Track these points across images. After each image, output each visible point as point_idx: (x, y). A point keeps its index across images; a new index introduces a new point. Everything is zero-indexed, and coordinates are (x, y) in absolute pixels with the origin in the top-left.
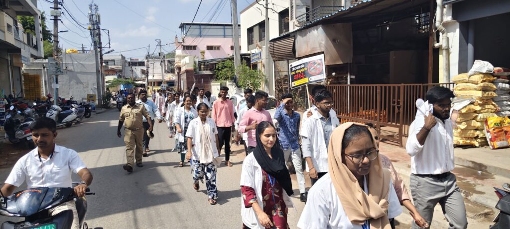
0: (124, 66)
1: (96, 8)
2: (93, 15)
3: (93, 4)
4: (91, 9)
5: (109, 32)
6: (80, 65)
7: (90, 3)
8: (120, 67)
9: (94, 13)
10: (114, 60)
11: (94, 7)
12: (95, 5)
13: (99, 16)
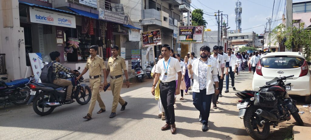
0: (254, 38)
1: (240, 4)
2: (238, 9)
3: (238, 2)
4: (237, 5)
5: (228, 16)
6: (211, 38)
7: (236, 2)
8: (251, 40)
9: (238, 7)
10: (248, 36)
11: (239, 3)
12: (240, 2)
13: (241, 9)
